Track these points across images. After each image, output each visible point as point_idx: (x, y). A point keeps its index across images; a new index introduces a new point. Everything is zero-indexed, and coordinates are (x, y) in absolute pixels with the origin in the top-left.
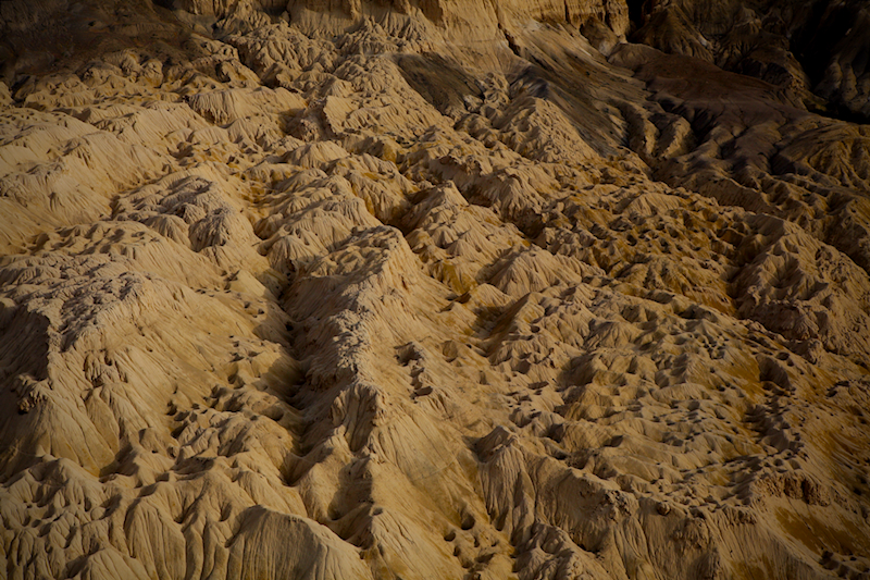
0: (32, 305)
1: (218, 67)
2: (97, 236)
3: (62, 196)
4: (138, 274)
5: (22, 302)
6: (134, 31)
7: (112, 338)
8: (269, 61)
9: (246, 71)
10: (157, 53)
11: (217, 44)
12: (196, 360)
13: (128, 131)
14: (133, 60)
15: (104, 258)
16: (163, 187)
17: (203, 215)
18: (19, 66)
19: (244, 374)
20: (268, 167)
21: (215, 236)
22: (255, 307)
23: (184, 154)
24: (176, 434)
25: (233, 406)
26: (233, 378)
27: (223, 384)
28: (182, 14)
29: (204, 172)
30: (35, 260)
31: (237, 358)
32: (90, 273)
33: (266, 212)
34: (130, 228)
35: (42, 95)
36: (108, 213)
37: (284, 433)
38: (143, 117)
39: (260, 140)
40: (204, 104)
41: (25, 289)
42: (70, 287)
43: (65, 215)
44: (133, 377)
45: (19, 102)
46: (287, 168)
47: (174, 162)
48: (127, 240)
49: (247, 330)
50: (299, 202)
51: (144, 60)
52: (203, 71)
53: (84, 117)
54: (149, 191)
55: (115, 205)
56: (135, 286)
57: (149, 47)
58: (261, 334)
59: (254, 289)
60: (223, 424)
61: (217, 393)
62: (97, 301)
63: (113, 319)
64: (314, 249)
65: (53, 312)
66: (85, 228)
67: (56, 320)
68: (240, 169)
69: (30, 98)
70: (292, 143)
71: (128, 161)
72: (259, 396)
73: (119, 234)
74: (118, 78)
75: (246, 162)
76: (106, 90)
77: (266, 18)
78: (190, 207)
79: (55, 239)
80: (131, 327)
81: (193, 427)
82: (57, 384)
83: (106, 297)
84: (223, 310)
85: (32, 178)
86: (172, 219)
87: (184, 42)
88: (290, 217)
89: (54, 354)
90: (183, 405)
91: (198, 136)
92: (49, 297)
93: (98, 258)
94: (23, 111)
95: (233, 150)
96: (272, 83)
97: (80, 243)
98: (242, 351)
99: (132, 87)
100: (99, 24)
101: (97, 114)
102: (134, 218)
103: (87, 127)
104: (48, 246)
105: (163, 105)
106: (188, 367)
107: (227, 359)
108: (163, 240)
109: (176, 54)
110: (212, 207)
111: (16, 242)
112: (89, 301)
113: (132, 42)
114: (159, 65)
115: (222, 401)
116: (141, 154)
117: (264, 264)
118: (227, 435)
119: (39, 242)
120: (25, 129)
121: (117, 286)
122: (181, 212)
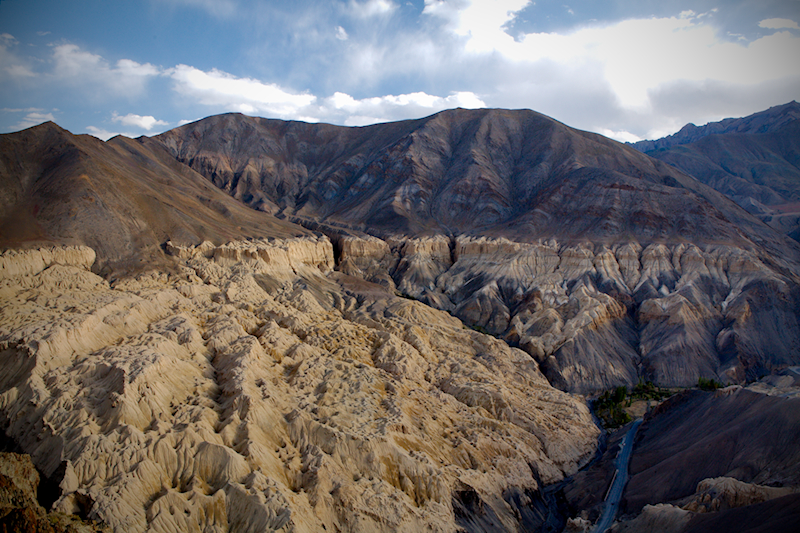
0: (118, 366)
1: (188, 277)
2: (143, 339)
3: (129, 324)
4: (160, 354)
5: (114, 364)
6: (157, 263)
7: (149, 378)
8: (207, 275)
9: (198, 278)
10: (165, 271)
11: (188, 269)
12: (181, 386)
13: (155, 300)
14: (156, 273)
15: (146, 347)
16: (168, 320)
17: (182, 331)
18: (113, 275)
19: (199, 391)
20: (207, 314)
21: (187, 339)
22: (203, 366)
23: (175, 308)
24: (173, 414)
25: (195, 403)
26: (194, 393)
27: (191, 395)
28: (175, 257)
29: (183, 315)
30: (119, 348)
31: (197, 385)
32: (140, 353)
33: (206, 330)
34: (155, 336)
35: (121, 285)
36: (146, 330)
37: (215, 413)
38: (160, 295)
39: (204, 304)
40: (183, 290)
41: (115, 359)
42: (133, 359)
43: (130, 331)
44: (157, 393)
45: (112, 288)
46: (213, 314)
47: (172, 312)
48: (154, 340)
49: (200, 374)
50: (218, 326)
51: (161, 274)
52: (182, 278)
53: (138, 294)
54: (162, 322)
55: (149, 327)
56: (158, 359)
57: (162, 269)
58: (205, 375)
59: (202, 358)
60: (192, 410)
61: (189, 399)
62: (144, 364)
63: (150, 371)
64: (224, 344)
65: (126, 368)
66: (138, 336)
67: (128, 371)
68: (196, 314)
69: (117, 287)
70: (215, 305)
71: (154, 311)
72: (205, 399)
73: (151, 338)
74: (150, 280)
75: (198, 312)
76: (146, 284)
77: (206, 260)
78: (178, 328)
79: (126, 340)
80: (156, 373)
81: (180, 412)
82: (128, 396)
83: (147, 362)
84: (191, 367)
85: (118, 317)
86: (171, 332)
87: (176, 268)
88: (215, 332)
89: (126, 384)
90: (176, 403)
91: (181, 302)
92: (125, 362)
93: (143, 347)
94: (114, 291)
95: (194, 307)
96: (209, 283)
97: (136, 341)
98: (198, 383)
99: (156, 283)
100: (144, 260)
101: (142, 294)
102: (156, 332)
103: (139, 298)
104: (123, 343)
105: (168, 290)
106: (178, 389)
107: (193, 385)
108: (168, 340)
109: (173, 272)
110: (186, 328)
111: (111, 341)
112: (140, 364)
113: (156, 267)
114: (166, 276)
115: (191, 401)
116: (159, 308)
117: (205, 349)
118: (193, 415)
119: (120, 342)
120: (115, 299)
121: (151, 358)
122: (174, 330)
